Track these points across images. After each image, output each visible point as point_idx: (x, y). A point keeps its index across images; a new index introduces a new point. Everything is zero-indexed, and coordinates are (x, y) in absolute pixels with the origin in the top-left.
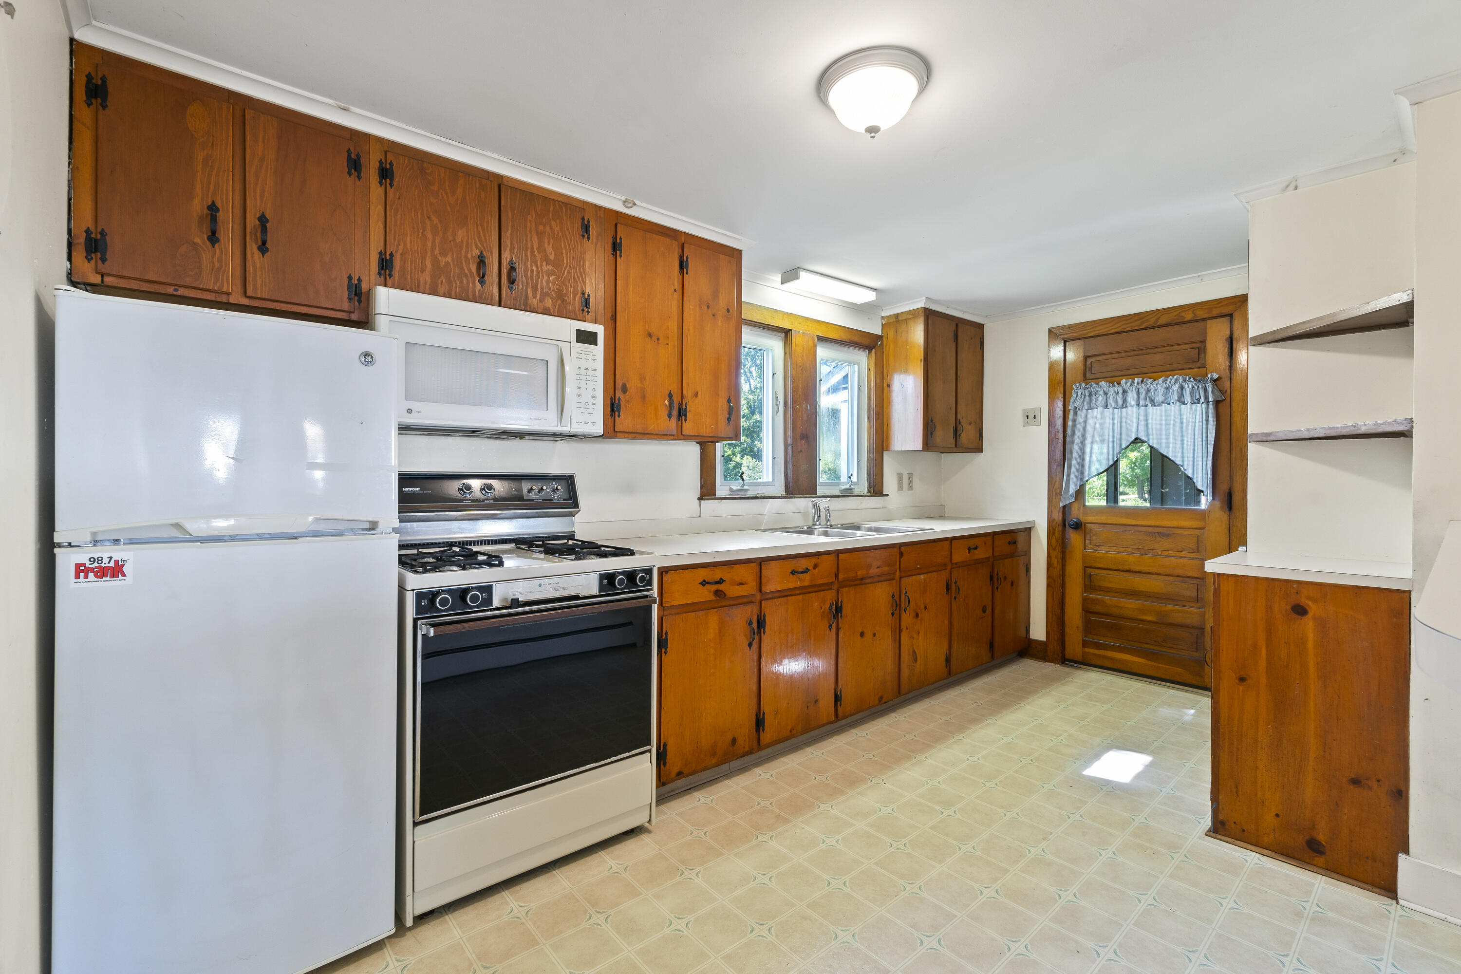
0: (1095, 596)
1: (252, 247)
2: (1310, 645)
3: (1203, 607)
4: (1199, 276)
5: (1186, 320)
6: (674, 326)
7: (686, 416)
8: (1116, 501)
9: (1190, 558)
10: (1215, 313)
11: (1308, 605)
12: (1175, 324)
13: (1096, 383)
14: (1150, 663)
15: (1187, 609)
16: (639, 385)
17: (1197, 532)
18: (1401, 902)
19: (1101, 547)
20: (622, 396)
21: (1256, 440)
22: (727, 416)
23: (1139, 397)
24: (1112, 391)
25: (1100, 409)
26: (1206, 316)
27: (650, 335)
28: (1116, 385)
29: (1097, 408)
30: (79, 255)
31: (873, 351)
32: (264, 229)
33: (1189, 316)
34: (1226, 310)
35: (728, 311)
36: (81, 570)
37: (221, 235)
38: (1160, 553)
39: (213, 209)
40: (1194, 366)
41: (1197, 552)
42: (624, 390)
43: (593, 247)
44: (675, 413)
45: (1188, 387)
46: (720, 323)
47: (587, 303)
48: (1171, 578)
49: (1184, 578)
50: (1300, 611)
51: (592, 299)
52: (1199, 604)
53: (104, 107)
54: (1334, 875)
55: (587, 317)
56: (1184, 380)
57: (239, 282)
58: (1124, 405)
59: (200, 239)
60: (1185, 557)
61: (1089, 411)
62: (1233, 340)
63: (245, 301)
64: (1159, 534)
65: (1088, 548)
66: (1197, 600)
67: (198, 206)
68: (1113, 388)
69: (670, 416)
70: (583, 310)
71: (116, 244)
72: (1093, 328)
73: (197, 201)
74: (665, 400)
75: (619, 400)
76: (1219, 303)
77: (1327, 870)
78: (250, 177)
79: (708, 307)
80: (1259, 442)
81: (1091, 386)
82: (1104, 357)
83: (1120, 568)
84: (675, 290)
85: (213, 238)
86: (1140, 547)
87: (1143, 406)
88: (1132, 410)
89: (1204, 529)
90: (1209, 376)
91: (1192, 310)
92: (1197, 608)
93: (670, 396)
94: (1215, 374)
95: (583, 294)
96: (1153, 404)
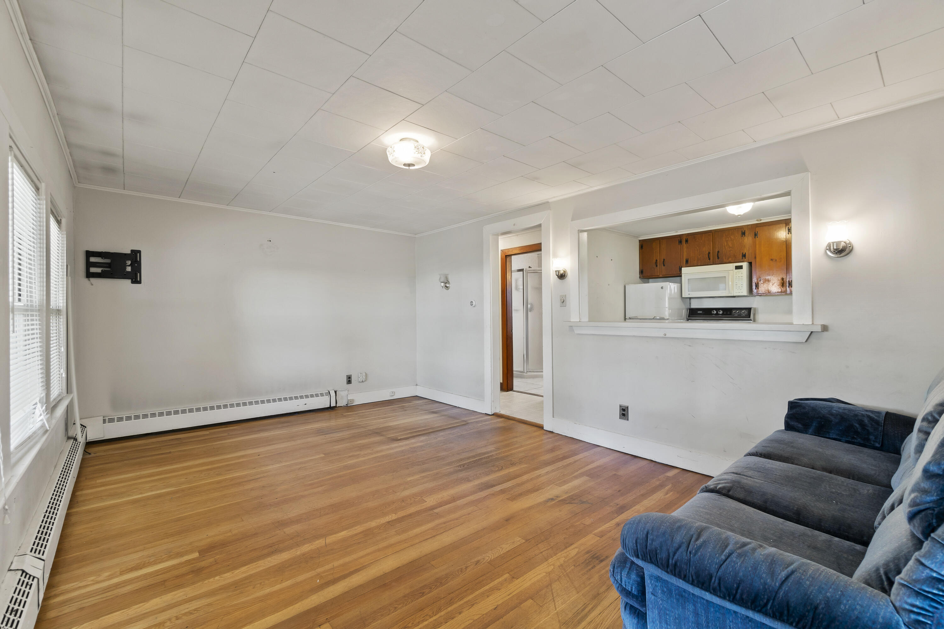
1: (662, 266)
20: (759, 282)
27: (772, 260)
32: (664, 262)
39: (657, 260)
43: (747, 238)
47: (744, 256)
51: (747, 254)
59: (655, 266)
63: (662, 276)
67: (654, 261)
70: (743, 258)
85: (657, 266)
93: (783, 279)
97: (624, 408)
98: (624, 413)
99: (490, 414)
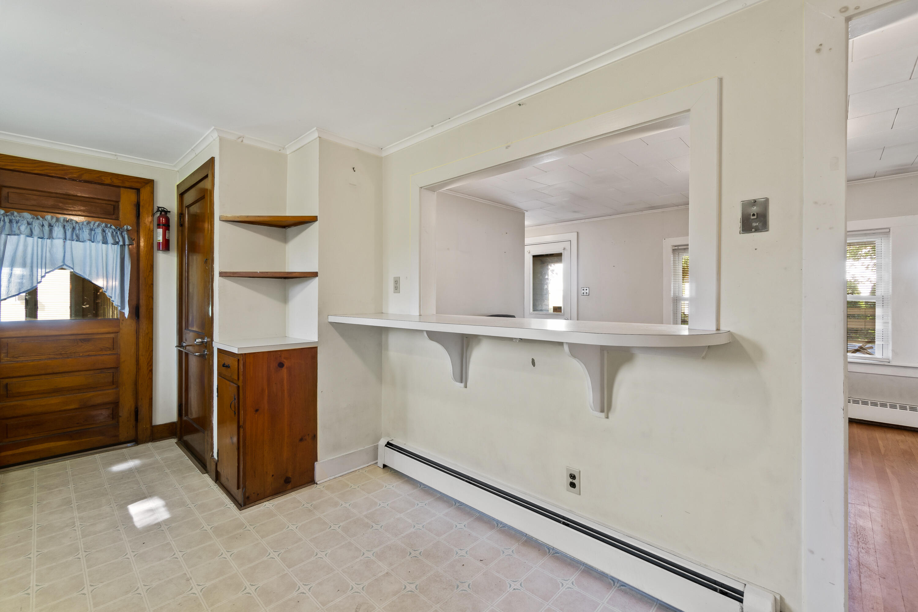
0: (12, 403)
2: (285, 382)
3: (117, 387)
4: (116, 155)
5: (105, 183)
8: (36, 316)
9: (107, 354)
10: (127, 184)
11: (284, 362)
12: (95, 183)
13: (18, 213)
14: (73, 441)
15: (105, 392)
17: (112, 336)
18: (318, 483)
19: (20, 358)
21: (224, 275)
23: (65, 232)
24: (36, 225)
25: (22, 237)
26: (120, 184)
28: (41, 219)
29: (18, 235)
33: (108, 181)
34: (137, 185)
38: (81, 355)
40: (110, 218)
41: (112, 349)
45: (109, 231)
48: (92, 372)
49: (102, 370)
50: (281, 365)
52: (114, 386)
54: (296, 489)
56: (106, 226)
58: (51, 237)
60: (104, 355)
61: (8, 236)
62: (140, 206)
64: (80, 340)
65: (4, 361)
66: (113, 383)
68: (38, 221)
72: (13, 162)
76: (130, 179)
77: (292, 488)
80: (224, 276)
81: (13, 214)
82: (24, 191)
83: (43, 372)
86: (63, 352)
87: (70, 240)
88: (58, 243)
89: (118, 332)
90: (125, 227)
91: (111, 177)
92: (113, 389)
94: (129, 227)
96: (78, 240)
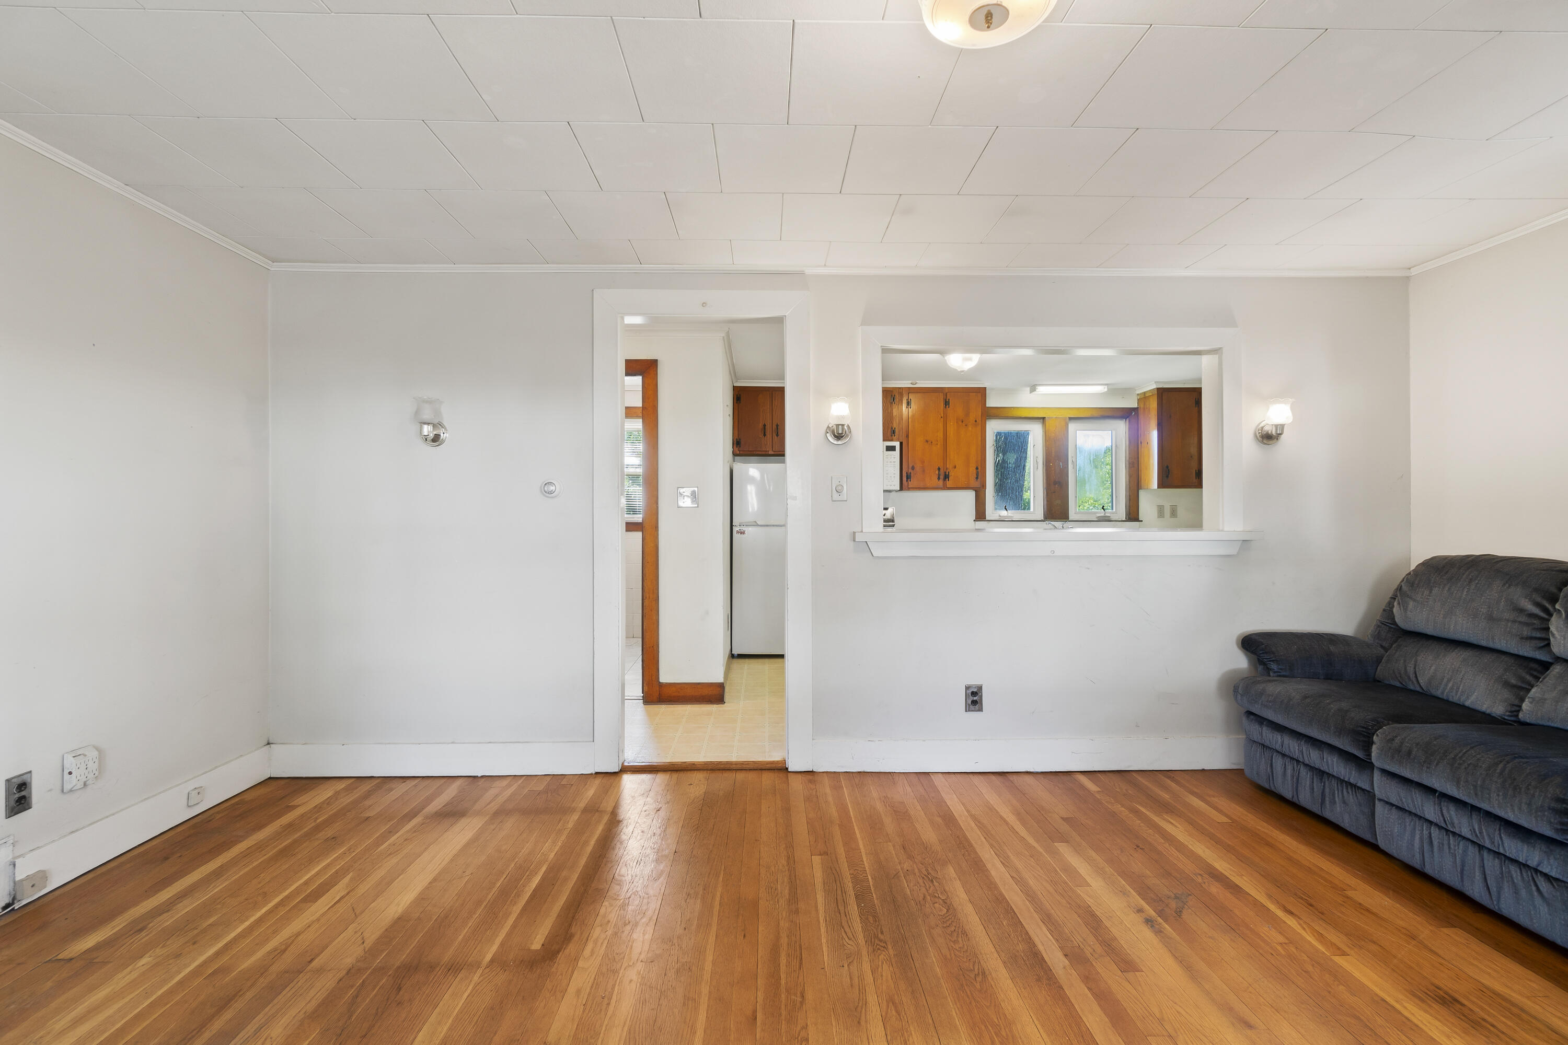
1: (775, 435)
6: (941, 435)
7: (948, 478)
16: (921, 465)
20: (912, 471)
22: (976, 476)
27: (927, 441)
30: (735, 446)
31: (1128, 419)
32: (777, 428)
35: (976, 421)
36: (738, 532)
37: (767, 434)
39: (765, 426)
42: (913, 468)
43: (897, 407)
44: (942, 477)
46: (970, 429)
47: (894, 432)
51: (897, 431)
53: (740, 403)
55: (894, 438)
57: (771, 447)
59: (761, 435)
63: (773, 453)
67: (761, 426)
69: (939, 478)
70: (892, 436)
71: (742, 442)
73: (761, 424)
74: (936, 471)
75: (910, 473)
78: (774, 413)
79: (962, 422)
84: (942, 417)
85: (765, 435)
93: (939, 469)
95: (892, 428)
97: (975, 690)
98: (974, 699)
99: (617, 770)
